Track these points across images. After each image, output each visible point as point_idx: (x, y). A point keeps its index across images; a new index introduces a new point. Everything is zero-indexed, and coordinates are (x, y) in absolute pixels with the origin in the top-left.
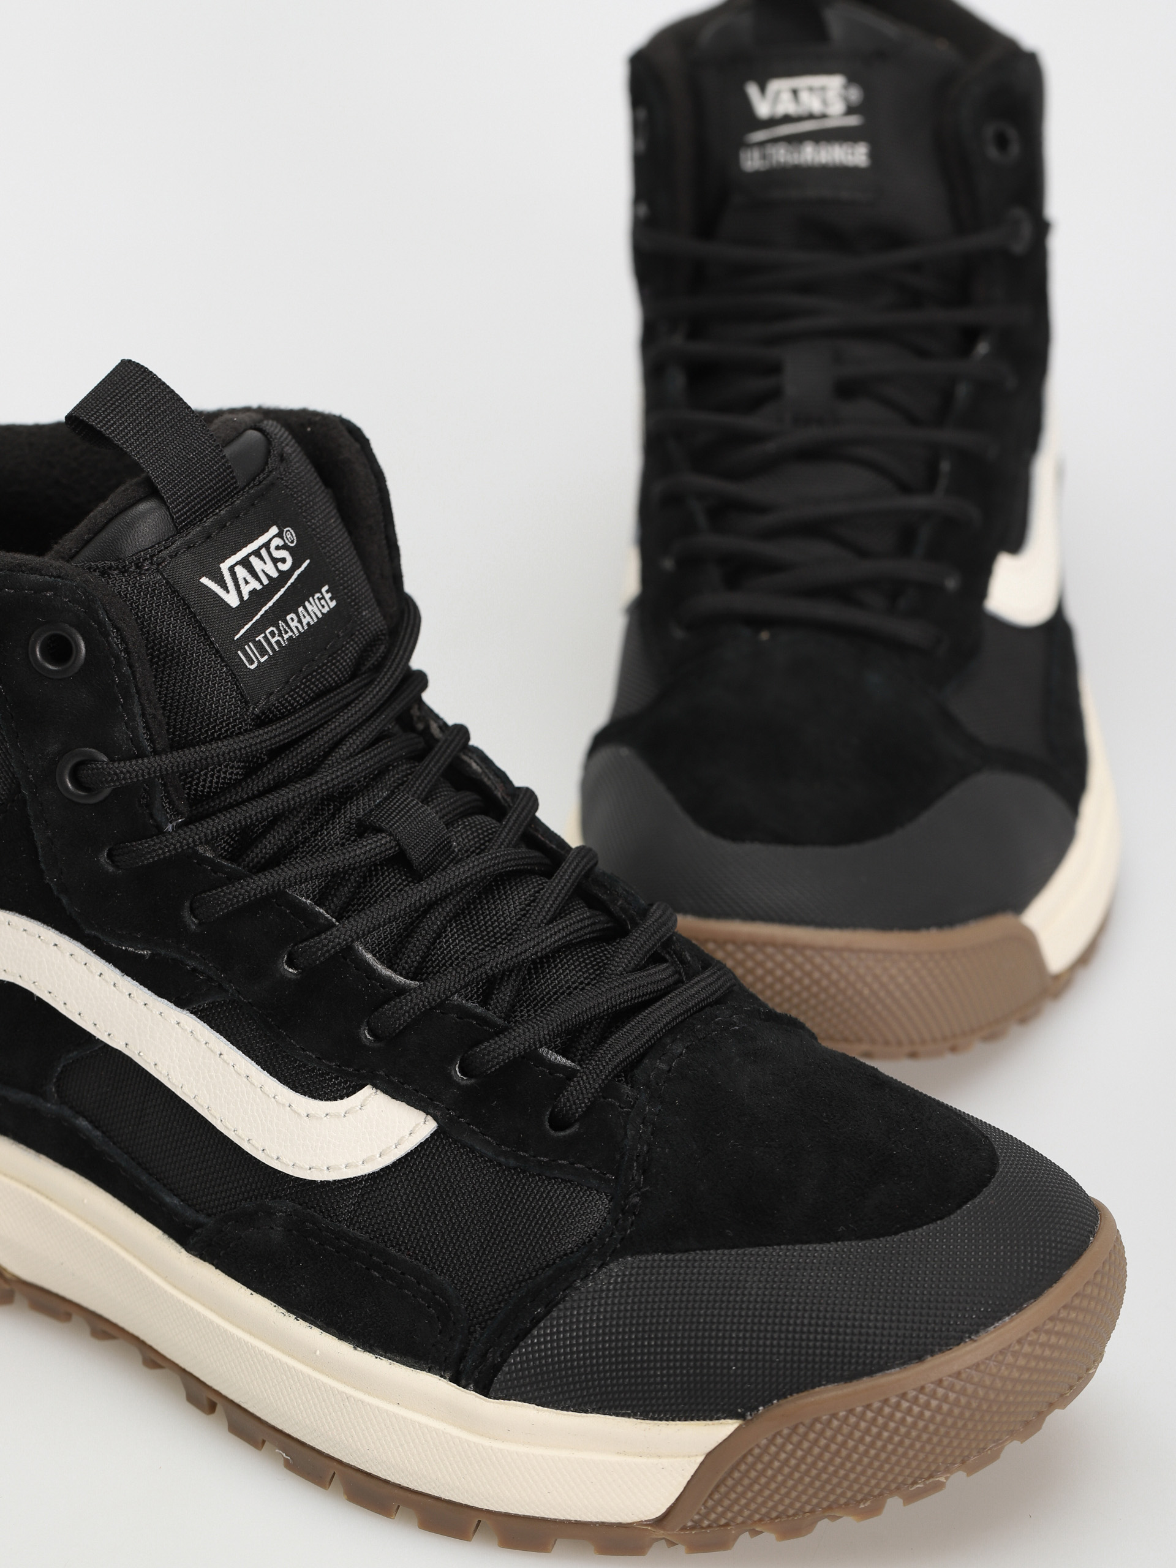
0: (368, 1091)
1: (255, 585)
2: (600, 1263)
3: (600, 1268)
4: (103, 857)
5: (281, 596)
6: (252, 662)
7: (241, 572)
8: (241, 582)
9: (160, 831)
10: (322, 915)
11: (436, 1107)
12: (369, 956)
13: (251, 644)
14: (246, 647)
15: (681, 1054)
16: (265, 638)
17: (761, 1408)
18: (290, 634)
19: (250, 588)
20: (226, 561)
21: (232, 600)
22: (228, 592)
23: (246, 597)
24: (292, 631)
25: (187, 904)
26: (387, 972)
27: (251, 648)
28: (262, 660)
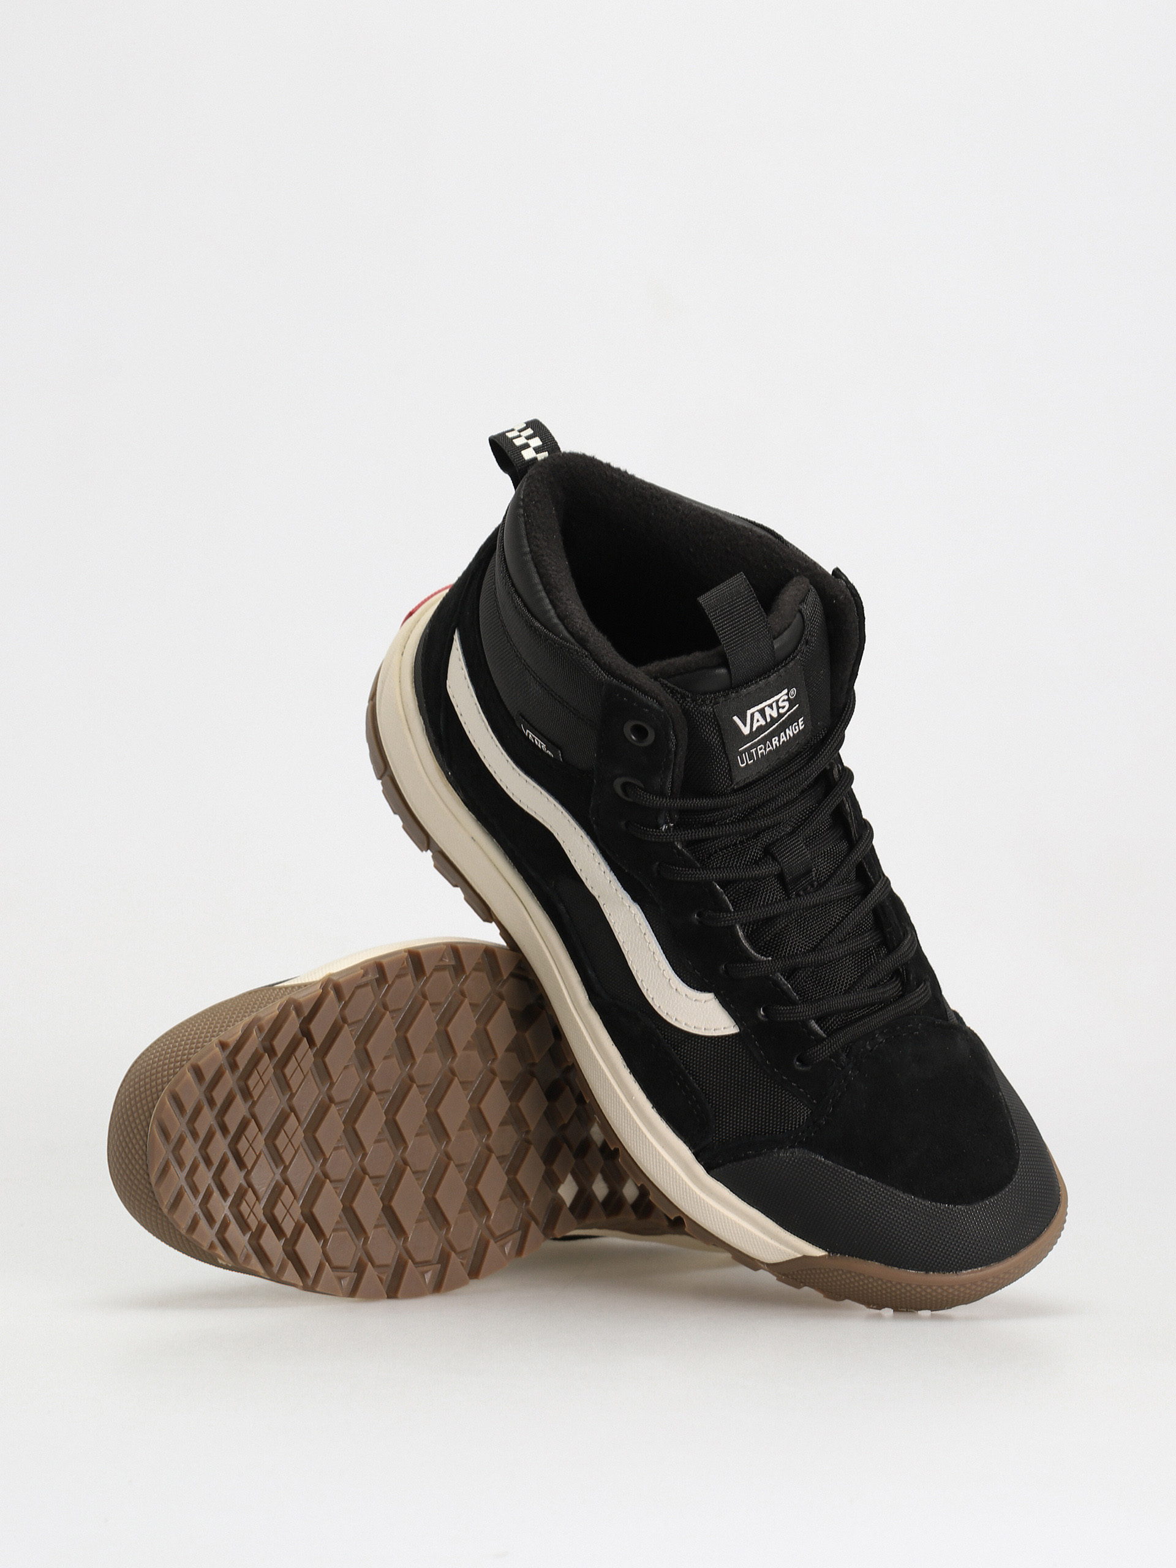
0: (710, 996)
1: (762, 722)
2: (790, 1145)
3: (790, 1147)
4: (623, 823)
5: (774, 729)
6: (743, 762)
7: (757, 716)
8: (755, 721)
9: (658, 827)
10: (725, 901)
11: (742, 1025)
12: (740, 933)
13: (747, 753)
14: (744, 755)
15: (882, 1042)
16: (756, 751)
17: (839, 1255)
18: (771, 748)
19: (759, 724)
20: (752, 709)
21: (746, 731)
22: (745, 726)
23: (754, 729)
24: (772, 746)
25: (657, 863)
26: (747, 945)
27: (745, 756)
28: (749, 762)
